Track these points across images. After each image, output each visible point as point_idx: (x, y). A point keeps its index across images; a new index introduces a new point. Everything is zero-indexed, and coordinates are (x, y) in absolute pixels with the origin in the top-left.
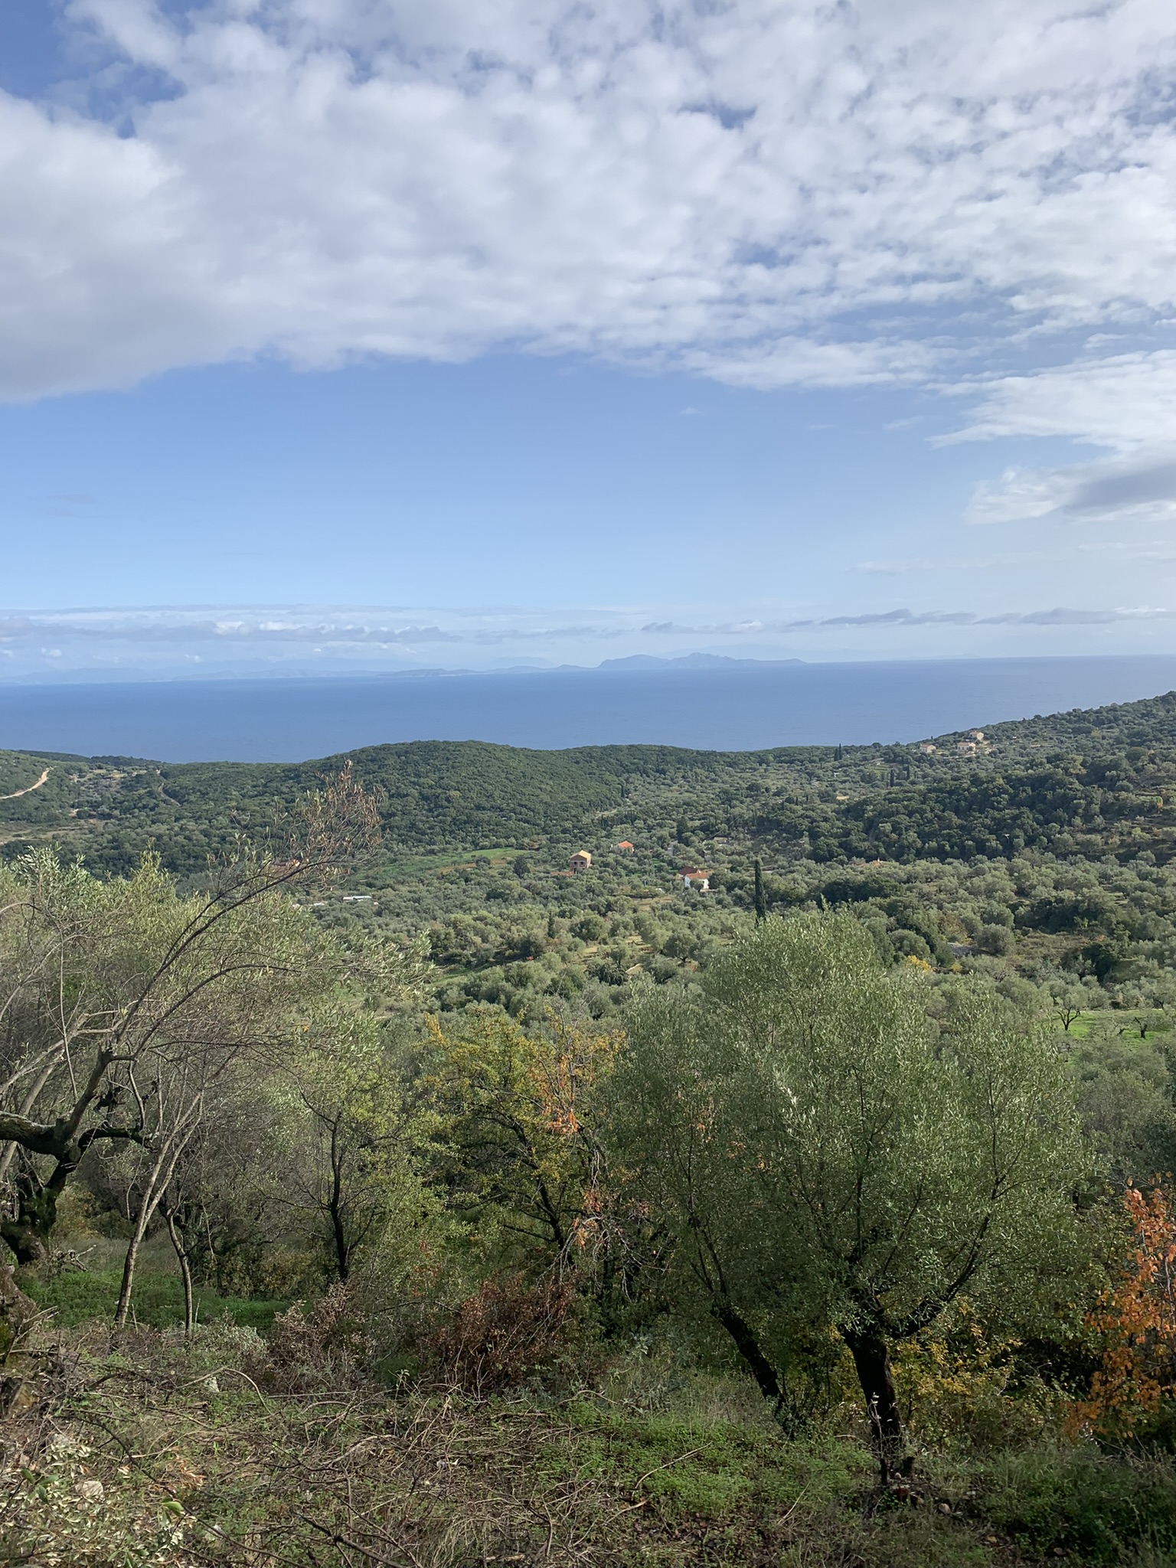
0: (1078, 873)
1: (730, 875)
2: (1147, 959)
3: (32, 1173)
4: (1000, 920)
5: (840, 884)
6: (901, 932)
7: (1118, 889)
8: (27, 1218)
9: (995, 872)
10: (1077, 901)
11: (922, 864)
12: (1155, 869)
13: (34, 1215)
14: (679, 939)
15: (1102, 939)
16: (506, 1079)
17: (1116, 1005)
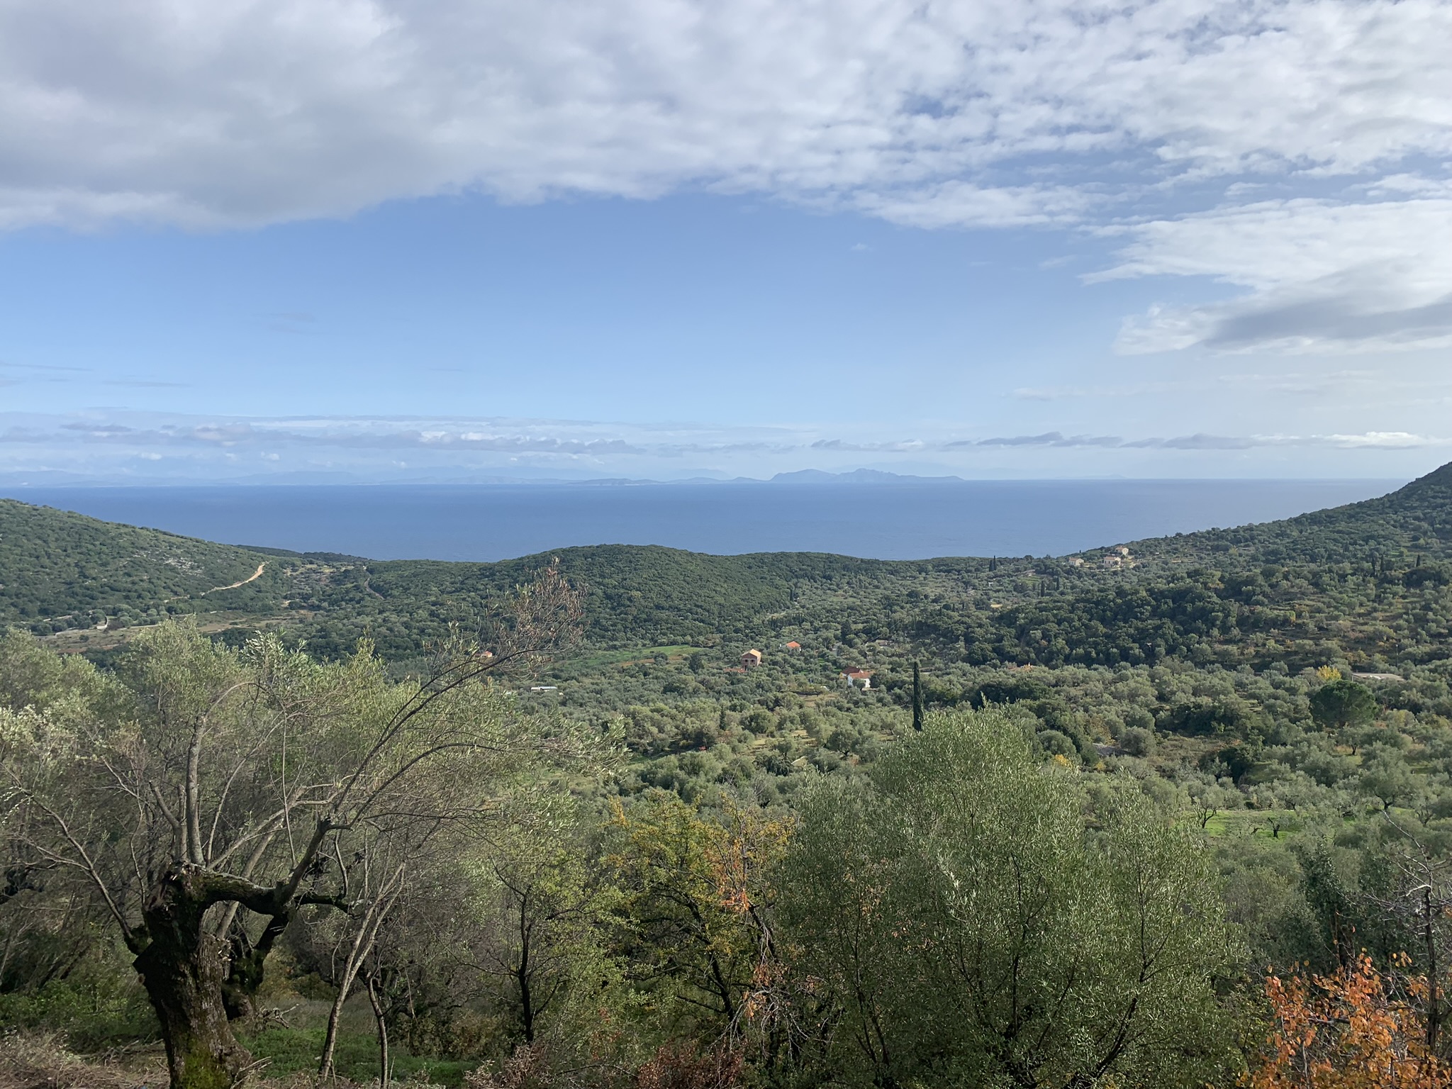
0: (1216, 681)
1: (890, 675)
2: (1280, 763)
3: (243, 936)
4: (1142, 723)
5: (993, 686)
6: (1049, 732)
7: (1253, 696)
8: (237, 977)
9: (1138, 678)
10: (1214, 707)
11: (1070, 669)
12: (1288, 679)
13: (243, 975)
14: (841, 733)
15: (1237, 743)
16: (683, 859)
17: (1250, 806)
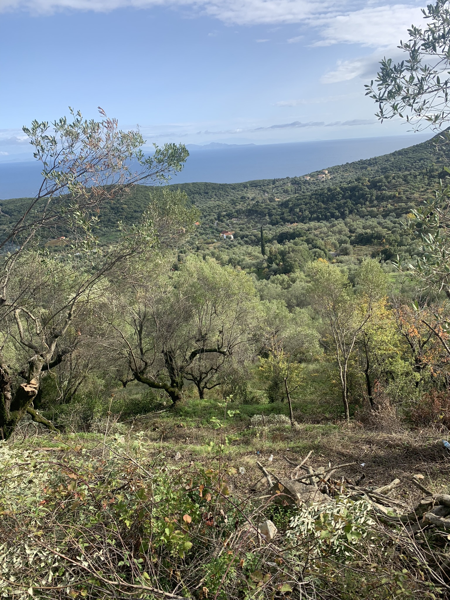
0: (371, 223)
1: (241, 233)
2: (405, 253)
5: (284, 233)
6: (314, 250)
7: (386, 228)
9: (340, 224)
10: (372, 233)
11: (312, 224)
12: (397, 219)
15: (387, 247)
